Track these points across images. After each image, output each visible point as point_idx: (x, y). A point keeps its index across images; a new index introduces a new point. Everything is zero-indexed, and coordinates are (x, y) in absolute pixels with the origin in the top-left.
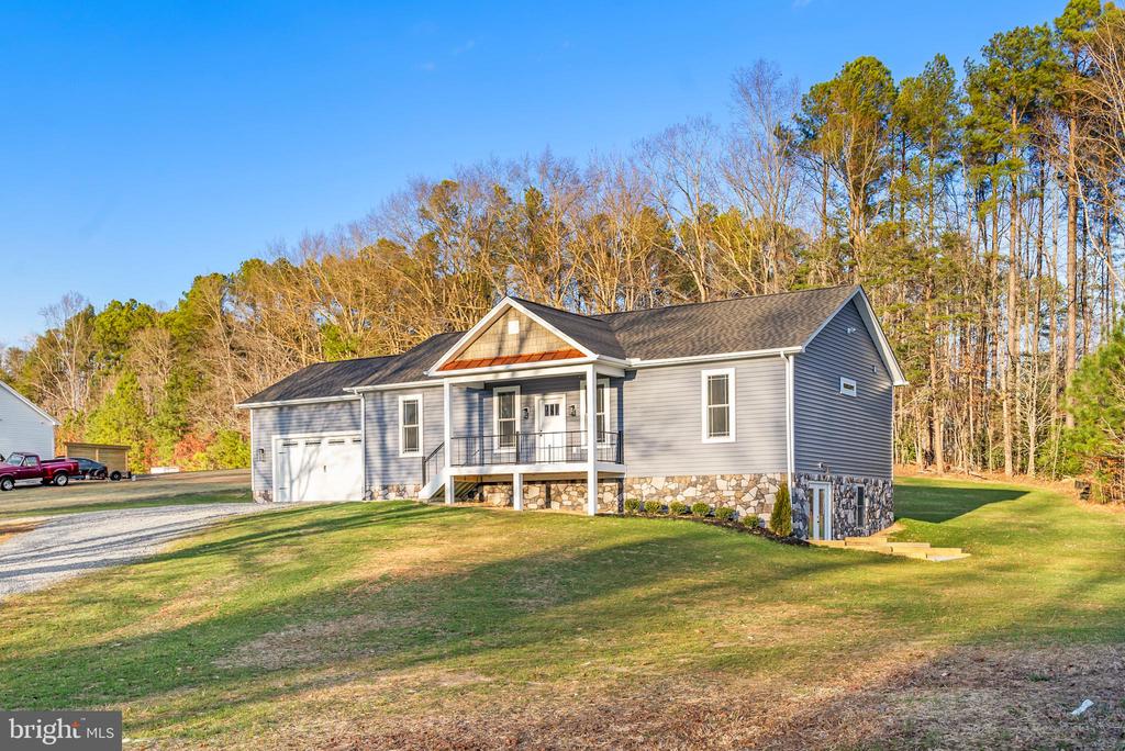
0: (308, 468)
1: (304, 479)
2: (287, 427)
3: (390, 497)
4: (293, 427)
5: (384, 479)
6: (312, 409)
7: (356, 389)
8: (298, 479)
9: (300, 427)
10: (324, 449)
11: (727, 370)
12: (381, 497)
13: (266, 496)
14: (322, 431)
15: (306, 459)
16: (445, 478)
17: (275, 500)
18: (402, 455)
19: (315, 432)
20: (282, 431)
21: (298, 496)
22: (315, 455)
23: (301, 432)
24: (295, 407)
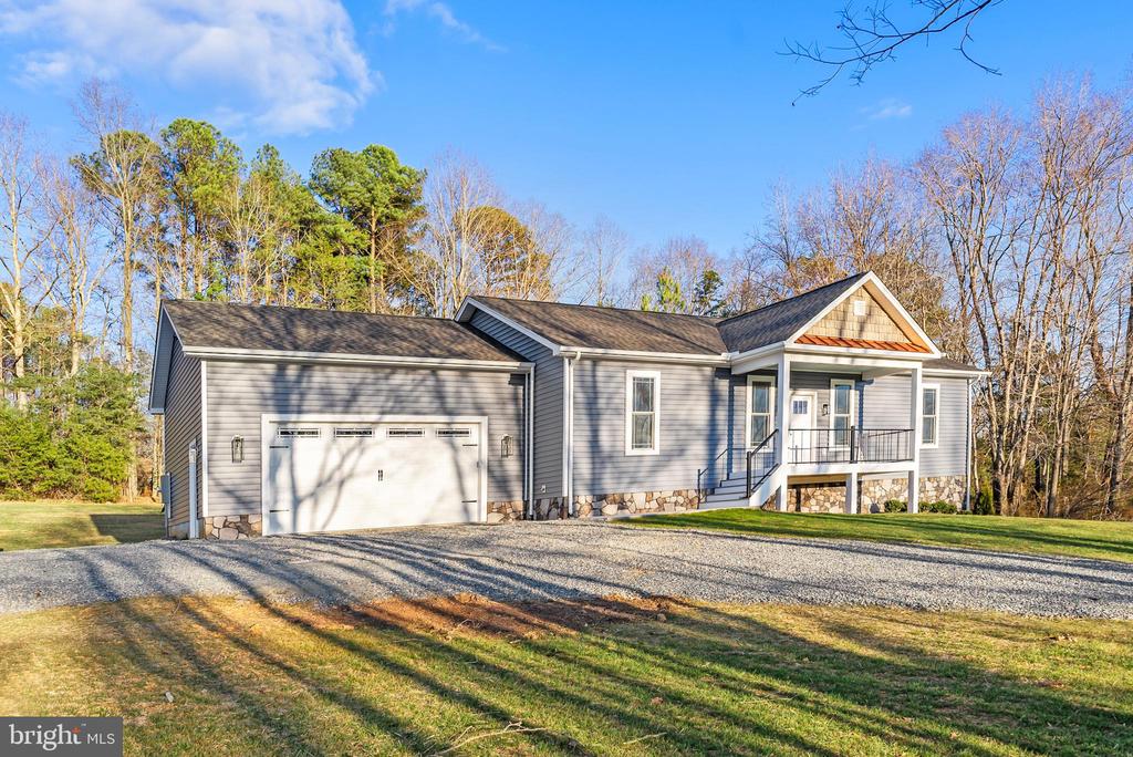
0: (337, 477)
1: (327, 498)
2: (294, 399)
3: (611, 510)
4: (313, 400)
5: (594, 485)
6: (357, 375)
7: (579, 351)
8: (313, 495)
9: (329, 402)
10: (377, 444)
11: (935, 385)
12: (598, 511)
13: (243, 526)
14: (383, 413)
15: (334, 460)
16: (779, 480)
17: (266, 530)
18: (630, 451)
19: (368, 413)
20: (283, 407)
21: (312, 525)
22: (356, 454)
23: (333, 413)
24: (317, 368)
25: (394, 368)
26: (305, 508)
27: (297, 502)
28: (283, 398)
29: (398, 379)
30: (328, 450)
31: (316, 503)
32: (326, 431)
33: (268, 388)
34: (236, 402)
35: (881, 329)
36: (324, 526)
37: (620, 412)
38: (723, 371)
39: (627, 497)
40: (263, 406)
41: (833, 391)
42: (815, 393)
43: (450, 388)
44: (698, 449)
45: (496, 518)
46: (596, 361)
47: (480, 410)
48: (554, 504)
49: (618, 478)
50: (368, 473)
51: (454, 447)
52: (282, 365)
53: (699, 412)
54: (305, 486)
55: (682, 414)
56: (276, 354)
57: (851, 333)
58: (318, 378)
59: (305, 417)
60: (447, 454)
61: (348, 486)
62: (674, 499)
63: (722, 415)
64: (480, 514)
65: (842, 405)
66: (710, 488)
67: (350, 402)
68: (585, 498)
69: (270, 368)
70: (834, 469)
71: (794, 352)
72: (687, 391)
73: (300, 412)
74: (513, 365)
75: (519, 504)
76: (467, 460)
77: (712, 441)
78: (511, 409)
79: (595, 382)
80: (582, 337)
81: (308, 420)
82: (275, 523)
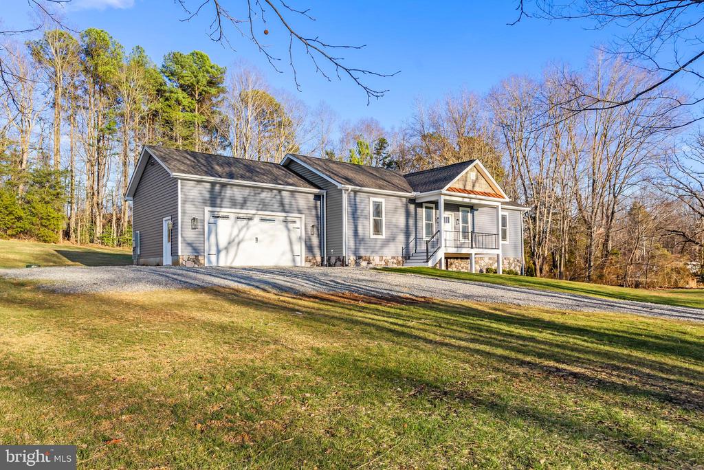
0: (237, 240)
1: (232, 251)
2: (218, 201)
3: (364, 264)
4: (226, 203)
5: (356, 252)
6: (247, 191)
7: (350, 187)
8: (226, 248)
9: (234, 203)
10: (255, 225)
11: (506, 213)
12: (357, 264)
13: (196, 261)
14: (258, 210)
15: (235, 232)
16: (441, 255)
17: (206, 264)
18: (372, 236)
19: (251, 210)
20: (213, 204)
21: (226, 262)
22: (245, 229)
23: (236, 208)
24: (229, 186)
25: (263, 189)
26: (223, 254)
27: (219, 251)
28: (213, 200)
29: (264, 195)
30: (233, 227)
31: (227, 252)
32: (232, 216)
33: (207, 195)
34: (193, 201)
35: (482, 187)
36: (231, 263)
37: (367, 218)
38: (412, 201)
39: (371, 258)
40: (204, 203)
41: (461, 213)
42: (453, 213)
43: (287, 201)
44: (401, 238)
45: (308, 265)
46: (355, 192)
47: (300, 212)
48: (338, 259)
49: (366, 250)
50: (251, 239)
51: (289, 230)
52: (213, 184)
53: (401, 221)
54: (223, 244)
55: (394, 220)
56: (211, 179)
57: (469, 187)
58: (228, 192)
59: (223, 210)
60: (285, 233)
61: (241, 245)
62: (392, 260)
63: (411, 222)
64: (301, 262)
65: (465, 221)
66: (407, 257)
67: (243, 204)
68: (352, 258)
69: (208, 186)
70: (464, 251)
71: (446, 194)
72: (396, 209)
73: (221, 207)
74: (316, 191)
75: (319, 259)
76: (294, 236)
77: (407, 234)
78: (314, 212)
79: (355, 202)
80: (349, 181)
81: (224, 211)
82: (210, 261)
